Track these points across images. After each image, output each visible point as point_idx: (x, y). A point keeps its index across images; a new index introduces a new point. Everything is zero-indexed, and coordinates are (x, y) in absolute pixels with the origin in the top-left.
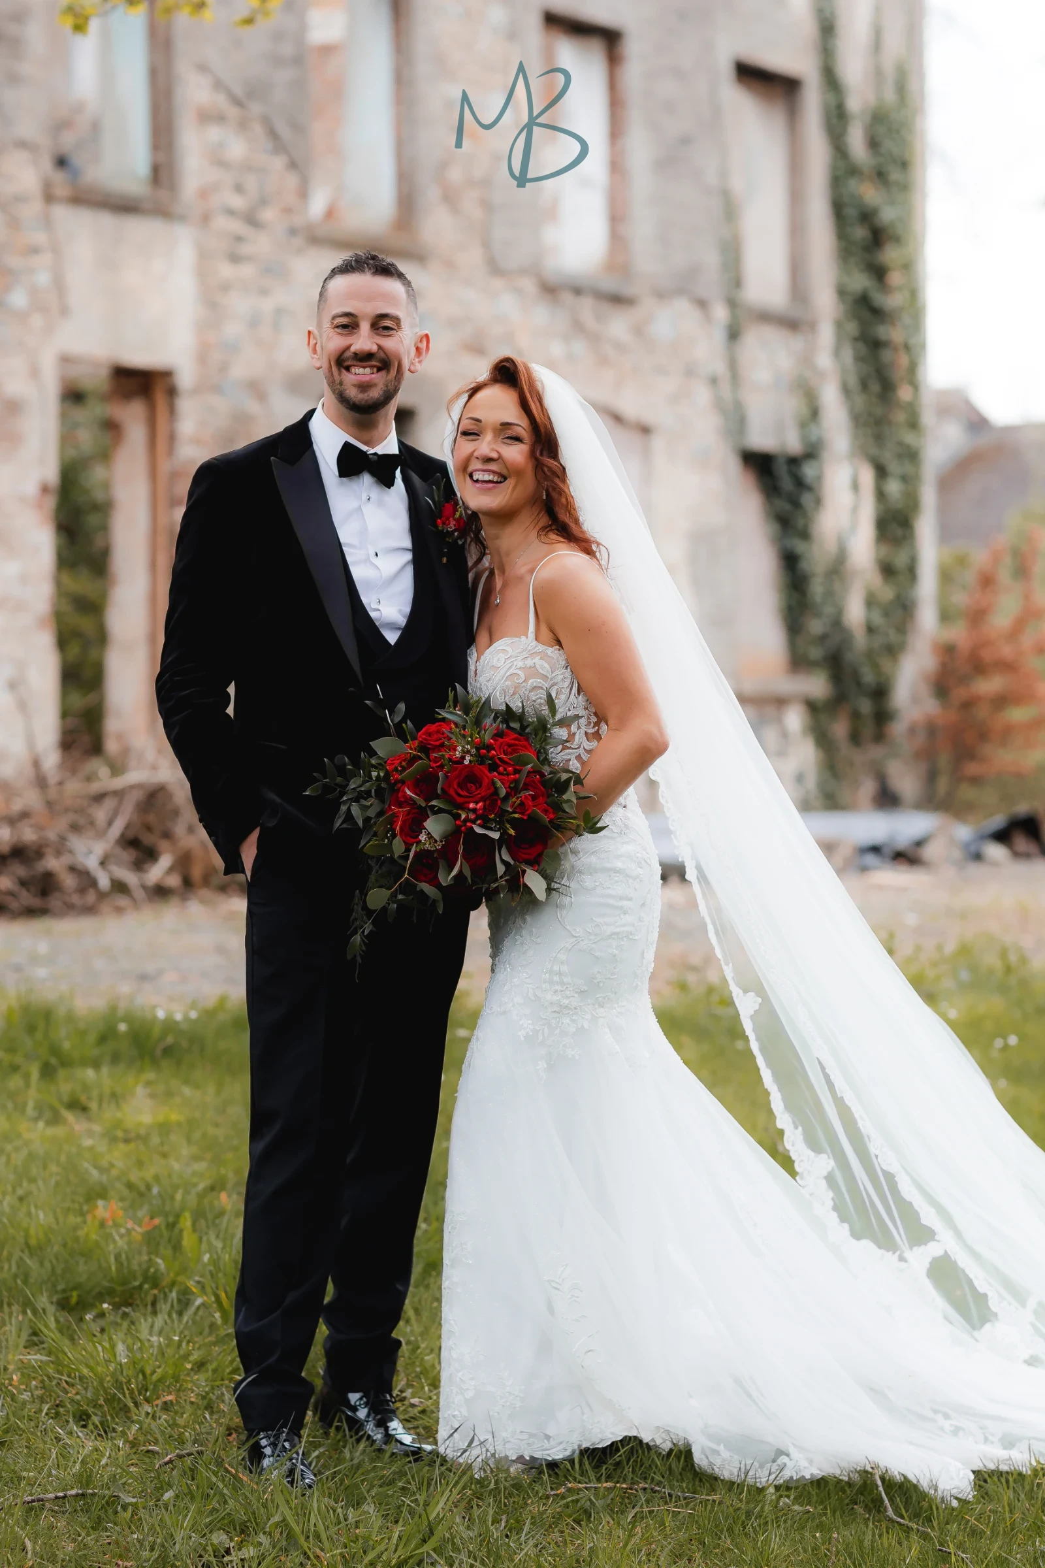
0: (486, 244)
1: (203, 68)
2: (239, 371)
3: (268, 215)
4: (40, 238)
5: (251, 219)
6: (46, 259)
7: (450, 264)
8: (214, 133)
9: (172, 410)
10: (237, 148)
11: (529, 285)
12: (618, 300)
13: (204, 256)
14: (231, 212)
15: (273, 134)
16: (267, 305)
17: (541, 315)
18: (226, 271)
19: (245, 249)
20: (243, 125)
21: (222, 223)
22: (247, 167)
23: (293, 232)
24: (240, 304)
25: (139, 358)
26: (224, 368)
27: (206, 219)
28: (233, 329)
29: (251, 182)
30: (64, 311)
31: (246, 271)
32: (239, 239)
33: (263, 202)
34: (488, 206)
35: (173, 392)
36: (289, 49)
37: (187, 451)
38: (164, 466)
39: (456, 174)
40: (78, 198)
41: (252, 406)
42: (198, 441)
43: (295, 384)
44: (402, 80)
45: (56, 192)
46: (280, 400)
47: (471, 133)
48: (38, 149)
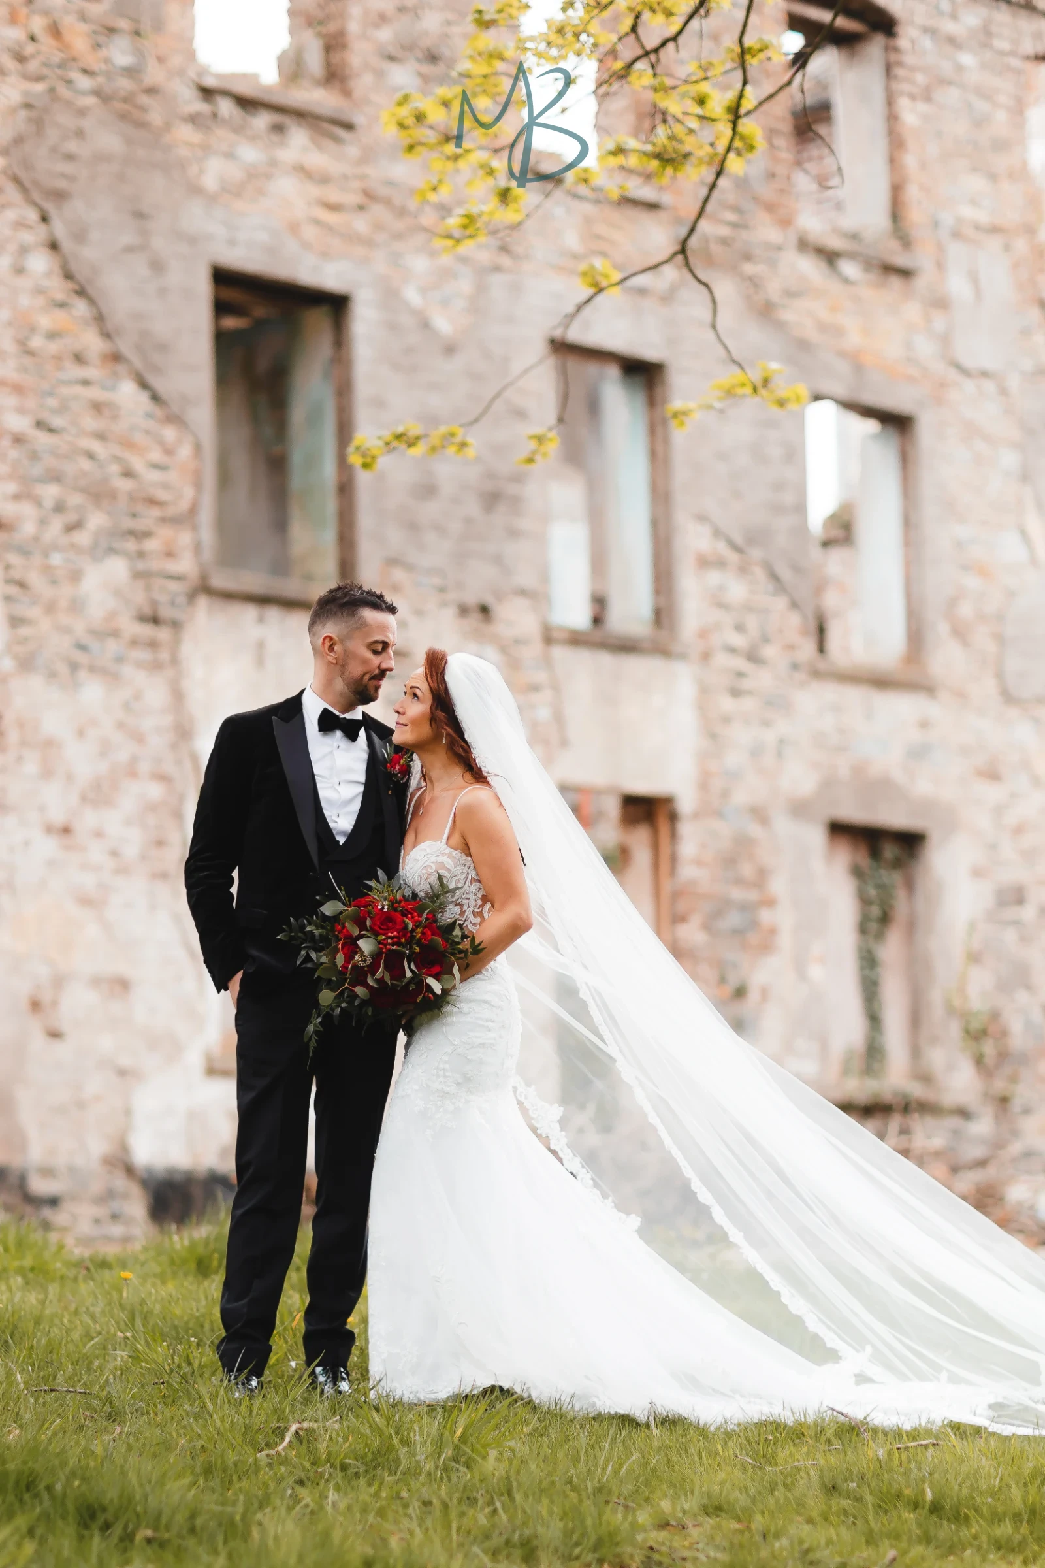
0: (1000, 675)
1: (702, 518)
2: (741, 797)
3: (770, 652)
4: (541, 677)
5: (753, 657)
6: (546, 695)
7: (961, 695)
8: (714, 577)
9: (673, 835)
10: (737, 590)
13: (704, 690)
14: (732, 650)
15: (774, 577)
16: (769, 737)
18: (727, 704)
19: (746, 684)
20: (743, 570)
21: (722, 660)
22: (749, 608)
23: (795, 667)
24: (741, 736)
25: (642, 787)
26: (725, 794)
27: (706, 656)
28: (734, 759)
29: (752, 623)
30: (564, 743)
31: (748, 704)
32: (740, 674)
33: (766, 639)
34: (1000, 639)
35: (673, 817)
36: (788, 498)
37: (688, 872)
38: (667, 887)
39: (966, 610)
40: (576, 640)
41: (754, 830)
42: (699, 863)
43: (799, 809)
44: (909, 523)
45: (555, 634)
46: (783, 825)
47: (982, 571)
48: (537, 596)
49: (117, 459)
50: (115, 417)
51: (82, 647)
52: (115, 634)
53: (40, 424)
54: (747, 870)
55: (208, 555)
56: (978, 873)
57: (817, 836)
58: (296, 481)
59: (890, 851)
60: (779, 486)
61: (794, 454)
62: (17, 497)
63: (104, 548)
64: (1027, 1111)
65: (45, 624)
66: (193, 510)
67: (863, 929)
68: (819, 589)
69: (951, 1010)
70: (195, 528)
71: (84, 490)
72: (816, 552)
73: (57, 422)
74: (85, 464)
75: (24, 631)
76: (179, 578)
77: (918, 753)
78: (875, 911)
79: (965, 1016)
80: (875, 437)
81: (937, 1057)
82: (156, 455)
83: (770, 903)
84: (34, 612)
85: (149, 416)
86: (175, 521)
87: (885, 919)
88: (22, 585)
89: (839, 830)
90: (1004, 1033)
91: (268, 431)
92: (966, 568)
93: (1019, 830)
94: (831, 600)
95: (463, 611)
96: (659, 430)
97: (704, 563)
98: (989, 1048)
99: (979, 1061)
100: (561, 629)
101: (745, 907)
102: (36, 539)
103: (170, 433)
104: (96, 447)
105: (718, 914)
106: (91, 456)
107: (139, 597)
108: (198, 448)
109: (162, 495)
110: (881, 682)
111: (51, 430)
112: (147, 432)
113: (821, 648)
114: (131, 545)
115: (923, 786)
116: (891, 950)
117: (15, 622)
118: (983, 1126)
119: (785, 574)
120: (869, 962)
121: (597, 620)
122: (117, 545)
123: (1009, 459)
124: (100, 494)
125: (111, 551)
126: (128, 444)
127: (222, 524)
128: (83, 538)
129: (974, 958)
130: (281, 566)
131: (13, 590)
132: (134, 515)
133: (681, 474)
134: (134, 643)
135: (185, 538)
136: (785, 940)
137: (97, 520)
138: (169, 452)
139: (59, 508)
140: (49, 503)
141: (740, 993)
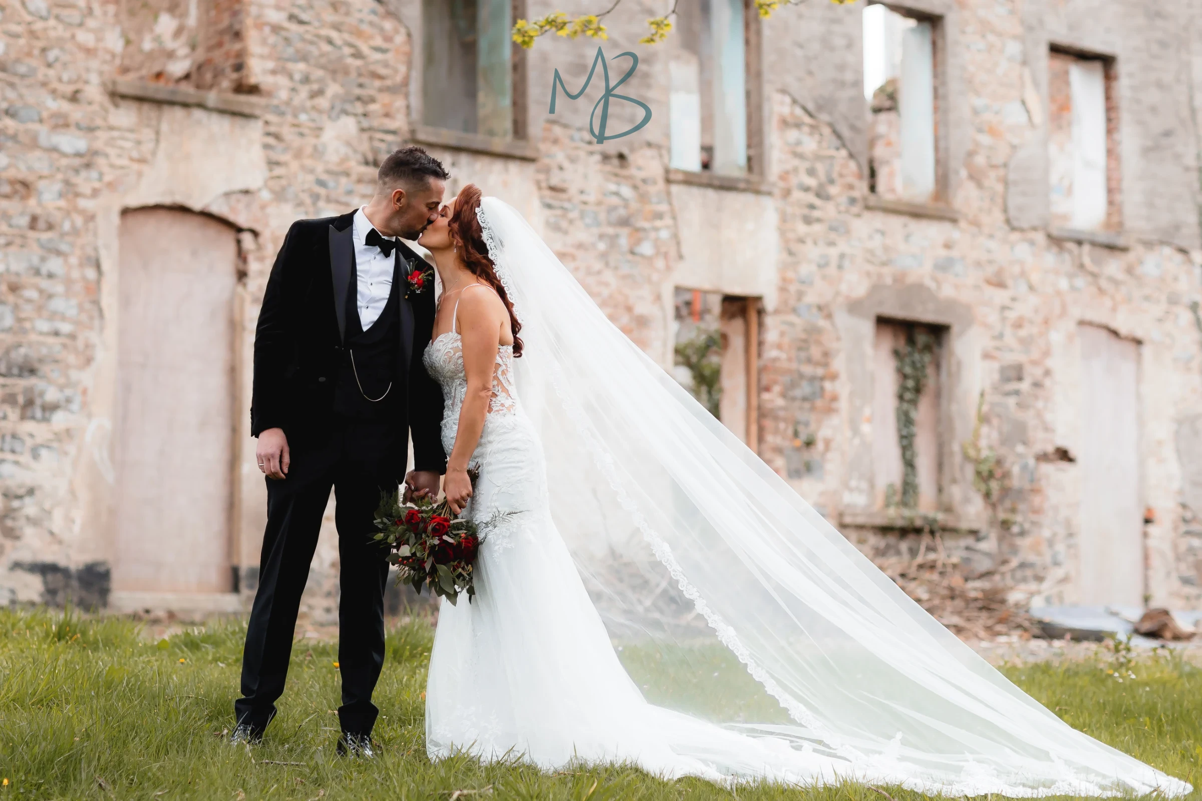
0: (1004, 210)
1: (784, 91)
2: (811, 298)
3: (833, 191)
5: (821, 194)
6: (668, 221)
7: (976, 223)
8: (793, 135)
9: (761, 325)
10: (810, 145)
11: (1040, 238)
12: (1111, 248)
13: (784, 218)
14: (807, 189)
15: (838, 135)
17: (1050, 258)
18: (802, 229)
19: (816, 214)
20: (814, 129)
21: (797, 195)
22: (818, 157)
23: (853, 201)
24: (812, 252)
25: (737, 289)
26: (800, 295)
27: (787, 193)
28: (806, 269)
29: (820, 168)
30: (681, 257)
31: (817, 228)
32: (812, 207)
33: (831, 181)
34: (1006, 182)
35: (761, 312)
36: (849, 76)
37: (771, 353)
38: (755, 364)
39: (980, 160)
40: (689, 180)
41: (822, 323)
42: (779, 347)
43: (854, 307)
44: (938, 94)
45: (673, 177)
46: (842, 319)
47: (992, 131)
48: (660, 148)
49: (351, 45)
50: (347, 14)
51: (321, 183)
52: (347, 174)
53: (292, 17)
54: (815, 352)
55: (415, 116)
56: (987, 356)
57: (867, 327)
58: (483, 60)
59: (922, 339)
60: (841, 68)
61: (853, 43)
62: (274, 72)
63: (339, 110)
64: (1022, 534)
65: (294, 165)
66: (406, 83)
67: (901, 398)
68: (872, 143)
69: (966, 457)
70: (407, 96)
71: (323, 67)
72: (869, 116)
73: (304, 16)
74: (326, 48)
75: (278, 171)
76: (394, 132)
77: (944, 266)
78: (910, 383)
79: (977, 462)
80: (912, 30)
81: (956, 492)
82: (378, 42)
83: (834, 377)
84: (283, 158)
85: (374, 12)
86: (391, 90)
87: (918, 390)
88: (277, 137)
89: (883, 322)
90: (1006, 475)
91: (462, 24)
92: (980, 130)
93: (1018, 325)
94: (880, 152)
95: (606, 158)
96: (753, 27)
97: (785, 123)
98: (994, 485)
99: (987, 495)
100: (677, 171)
101: (812, 379)
102: (288, 103)
103: (388, 25)
104: (334, 35)
105: (793, 385)
106: (330, 42)
107: (365, 147)
108: (409, 35)
109: (382, 71)
110: (916, 213)
111: (301, 22)
112: (371, 24)
113: (873, 188)
114: (359, 108)
115: (947, 291)
116: (922, 413)
117: (272, 164)
118: (989, 545)
119: (846, 132)
120: (905, 421)
121: (706, 166)
122: (348, 107)
123: (1013, 48)
124: (336, 70)
125: (346, 112)
126: (359, 34)
127: (426, 92)
128: (323, 102)
129: (984, 419)
130: (471, 124)
131: (271, 141)
132: (361, 86)
133: (769, 58)
134: (360, 181)
135: (399, 103)
136: (843, 404)
137: (333, 89)
138: (388, 39)
139: (306, 80)
140: (297, 77)
141: (809, 444)
